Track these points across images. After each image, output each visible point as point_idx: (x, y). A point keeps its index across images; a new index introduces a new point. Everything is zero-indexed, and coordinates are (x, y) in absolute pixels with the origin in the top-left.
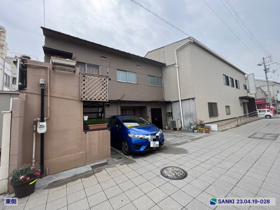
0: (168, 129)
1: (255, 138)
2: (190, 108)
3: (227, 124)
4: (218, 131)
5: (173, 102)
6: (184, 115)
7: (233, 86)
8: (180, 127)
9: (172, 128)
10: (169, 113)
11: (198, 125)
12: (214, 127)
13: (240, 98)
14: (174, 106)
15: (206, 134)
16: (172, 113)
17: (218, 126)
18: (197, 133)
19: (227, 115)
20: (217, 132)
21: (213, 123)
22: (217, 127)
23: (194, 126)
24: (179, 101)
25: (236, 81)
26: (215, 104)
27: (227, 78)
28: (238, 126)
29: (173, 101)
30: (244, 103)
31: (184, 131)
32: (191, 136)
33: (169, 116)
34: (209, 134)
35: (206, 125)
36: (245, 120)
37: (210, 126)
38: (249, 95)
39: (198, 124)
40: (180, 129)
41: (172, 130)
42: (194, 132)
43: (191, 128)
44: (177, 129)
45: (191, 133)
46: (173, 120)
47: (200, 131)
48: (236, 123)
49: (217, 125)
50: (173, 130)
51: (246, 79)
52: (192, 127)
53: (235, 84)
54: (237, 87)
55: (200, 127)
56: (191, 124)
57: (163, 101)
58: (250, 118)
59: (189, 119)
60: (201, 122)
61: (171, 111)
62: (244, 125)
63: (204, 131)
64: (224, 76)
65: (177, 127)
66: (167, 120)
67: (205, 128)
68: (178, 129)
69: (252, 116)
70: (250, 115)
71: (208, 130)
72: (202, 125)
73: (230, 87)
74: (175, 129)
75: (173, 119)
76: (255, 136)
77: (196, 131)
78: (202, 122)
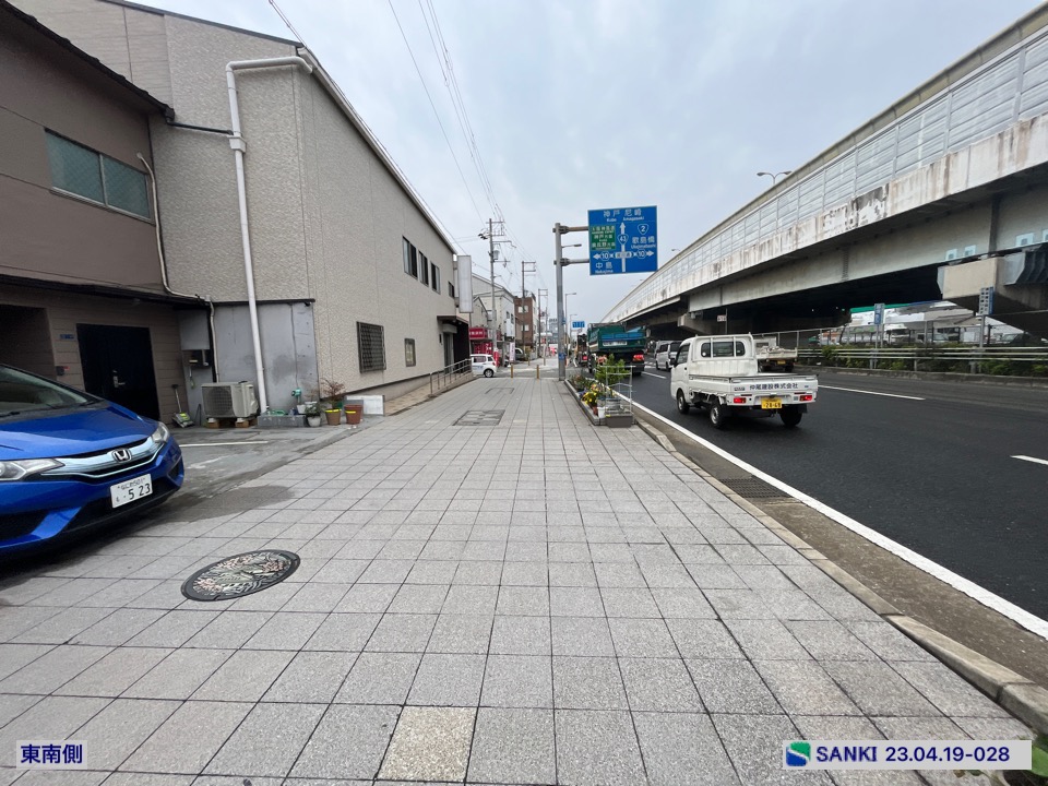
0: (188, 426)
1: (466, 423)
2: (294, 337)
3: (407, 393)
4: (384, 415)
5: (218, 305)
6: (270, 363)
7: (427, 282)
8: (250, 409)
9: (211, 420)
10: (196, 354)
11: (321, 400)
12: (373, 404)
13: (439, 318)
14: (222, 324)
15: (349, 427)
16: (210, 353)
17: (384, 401)
18: (320, 426)
19: (408, 366)
20: (382, 419)
21: (371, 392)
22: (381, 404)
23: (309, 404)
24: (246, 304)
25: (433, 267)
26: (378, 329)
27: (412, 250)
28: (432, 397)
29: (215, 301)
30: (446, 335)
31: (268, 426)
32: (299, 441)
33: (198, 367)
34: (360, 426)
35: (349, 398)
36: (448, 381)
37: (362, 401)
38: (458, 315)
39: (323, 396)
40: (252, 420)
41: (210, 426)
42: (307, 424)
43: (296, 412)
44: (236, 419)
45: (296, 429)
46: (218, 384)
47: (331, 421)
48: (427, 391)
49: (381, 397)
50: (217, 425)
51: (455, 267)
52: (301, 409)
53: (430, 276)
54: (434, 287)
55: (330, 406)
56: (297, 399)
57: (162, 293)
58: (458, 376)
59: (292, 378)
60: (335, 387)
61: (205, 347)
62: (444, 395)
63: (344, 419)
64: (405, 244)
65: (236, 414)
66: (184, 385)
67: (347, 409)
68: (240, 420)
69: (462, 371)
70: (457, 367)
71: (356, 415)
72: (337, 399)
73: (417, 283)
74: (228, 423)
75: (215, 381)
76: (465, 419)
77: (314, 421)
78: (336, 389)
